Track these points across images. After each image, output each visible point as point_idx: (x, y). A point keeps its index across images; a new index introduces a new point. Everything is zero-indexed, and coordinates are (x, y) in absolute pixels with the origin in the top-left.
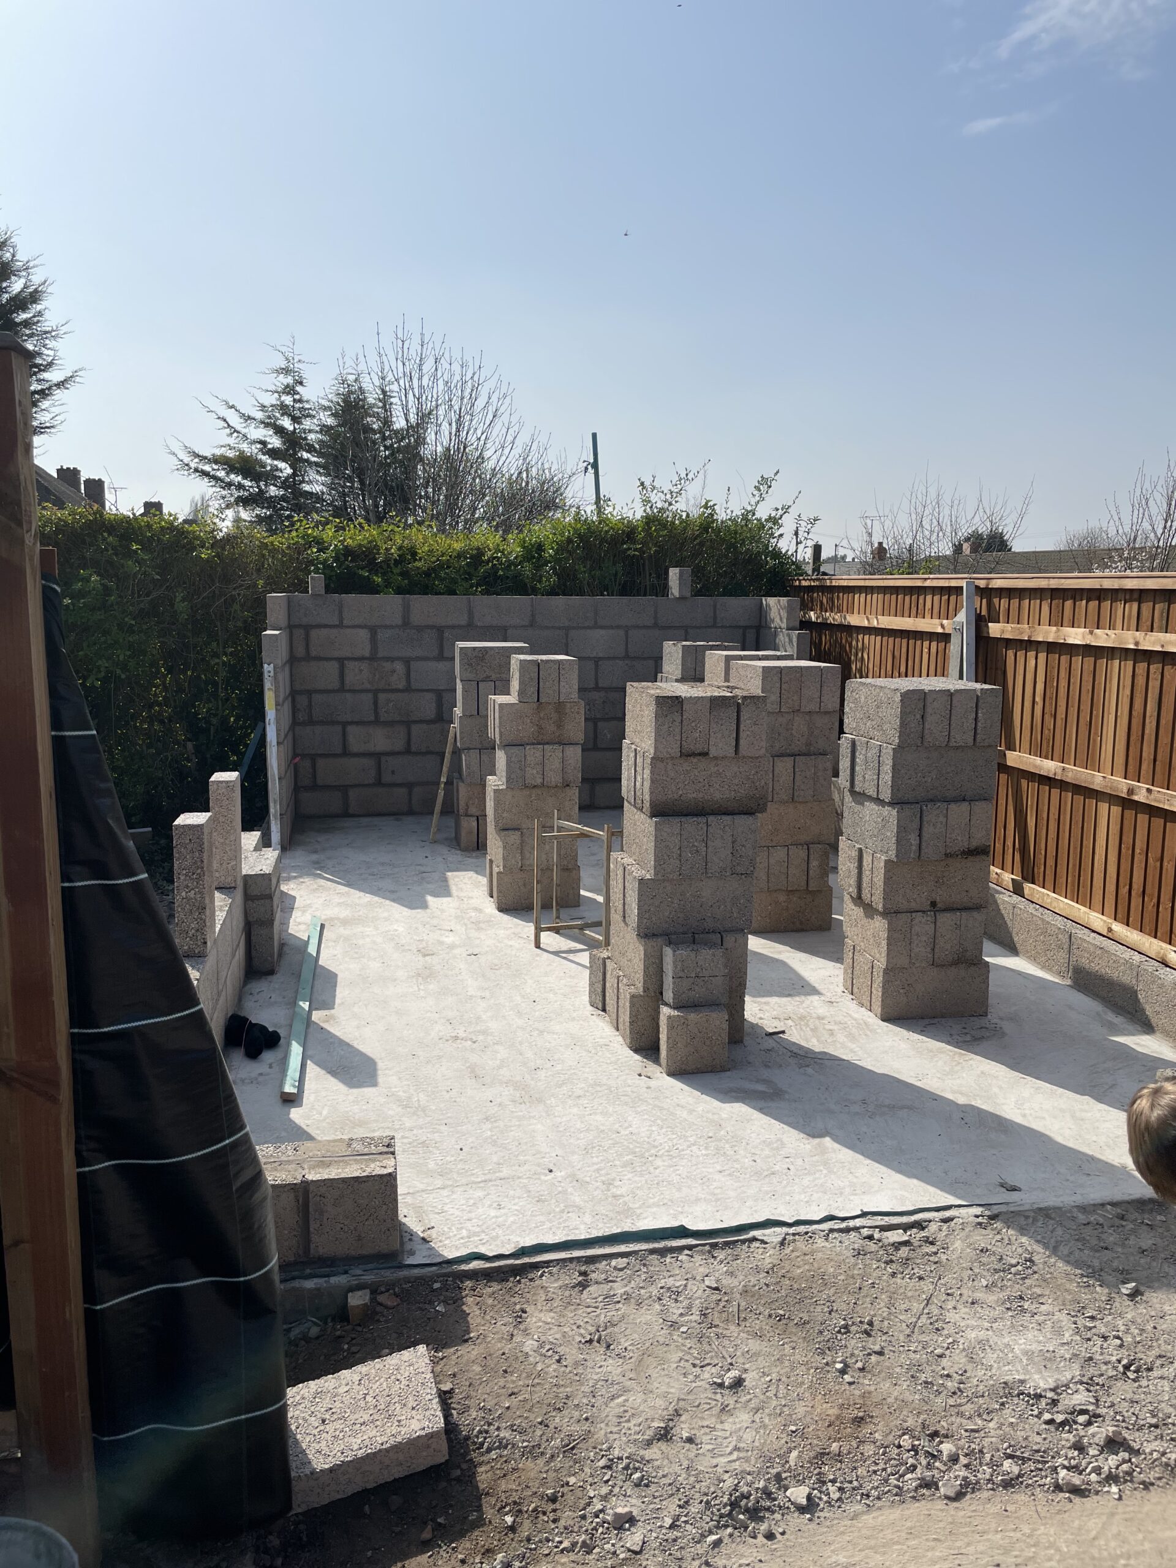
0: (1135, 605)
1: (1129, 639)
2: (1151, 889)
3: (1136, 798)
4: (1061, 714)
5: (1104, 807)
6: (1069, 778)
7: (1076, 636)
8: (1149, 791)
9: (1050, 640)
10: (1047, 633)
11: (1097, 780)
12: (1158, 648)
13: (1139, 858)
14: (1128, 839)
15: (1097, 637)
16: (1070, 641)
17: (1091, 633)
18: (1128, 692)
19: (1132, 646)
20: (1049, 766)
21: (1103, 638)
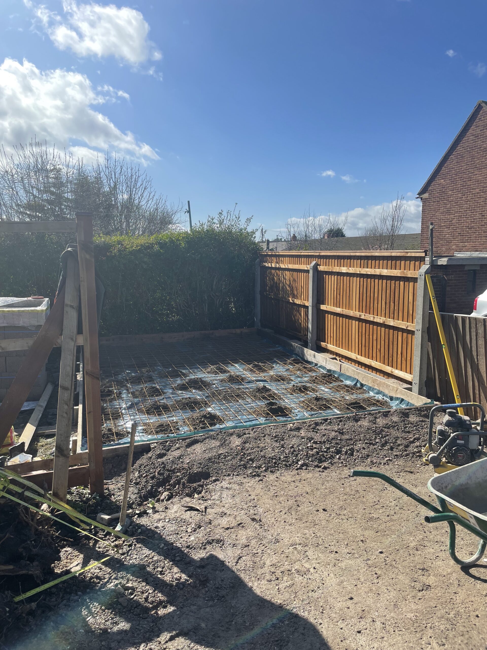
0: (359, 260)
1: (358, 270)
2: (367, 345)
3: (361, 318)
4: (341, 294)
5: (354, 322)
6: (344, 313)
7: (344, 270)
8: (365, 315)
9: (337, 271)
10: (336, 269)
11: (351, 313)
12: (365, 273)
13: (364, 336)
14: (360, 330)
15: (349, 270)
16: (343, 271)
17: (348, 269)
18: (358, 286)
19: (359, 273)
20: (338, 310)
21: (351, 270)
